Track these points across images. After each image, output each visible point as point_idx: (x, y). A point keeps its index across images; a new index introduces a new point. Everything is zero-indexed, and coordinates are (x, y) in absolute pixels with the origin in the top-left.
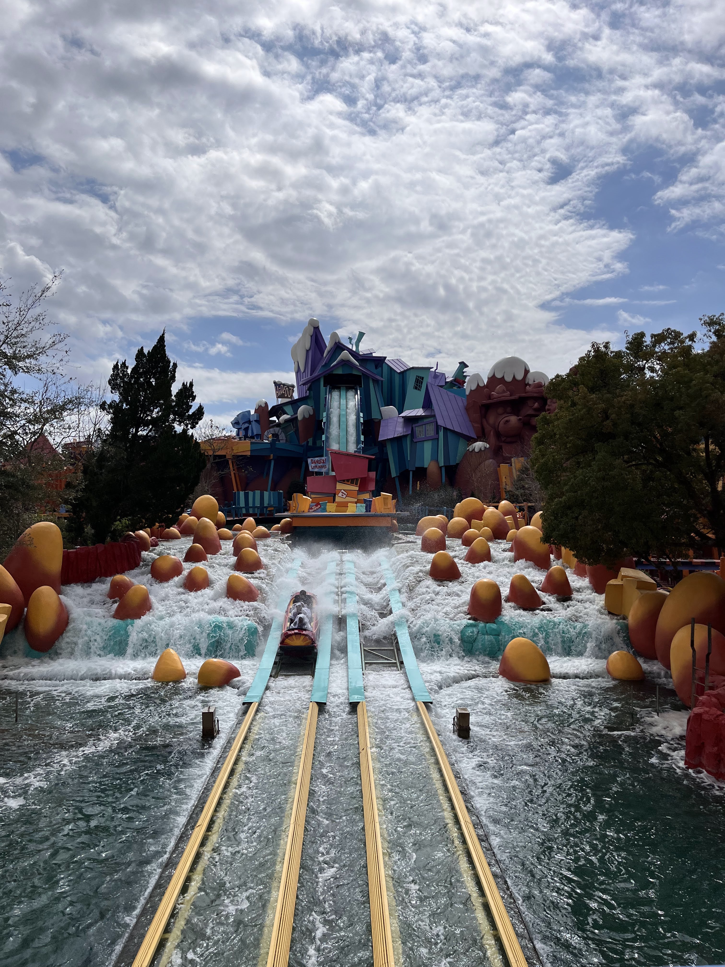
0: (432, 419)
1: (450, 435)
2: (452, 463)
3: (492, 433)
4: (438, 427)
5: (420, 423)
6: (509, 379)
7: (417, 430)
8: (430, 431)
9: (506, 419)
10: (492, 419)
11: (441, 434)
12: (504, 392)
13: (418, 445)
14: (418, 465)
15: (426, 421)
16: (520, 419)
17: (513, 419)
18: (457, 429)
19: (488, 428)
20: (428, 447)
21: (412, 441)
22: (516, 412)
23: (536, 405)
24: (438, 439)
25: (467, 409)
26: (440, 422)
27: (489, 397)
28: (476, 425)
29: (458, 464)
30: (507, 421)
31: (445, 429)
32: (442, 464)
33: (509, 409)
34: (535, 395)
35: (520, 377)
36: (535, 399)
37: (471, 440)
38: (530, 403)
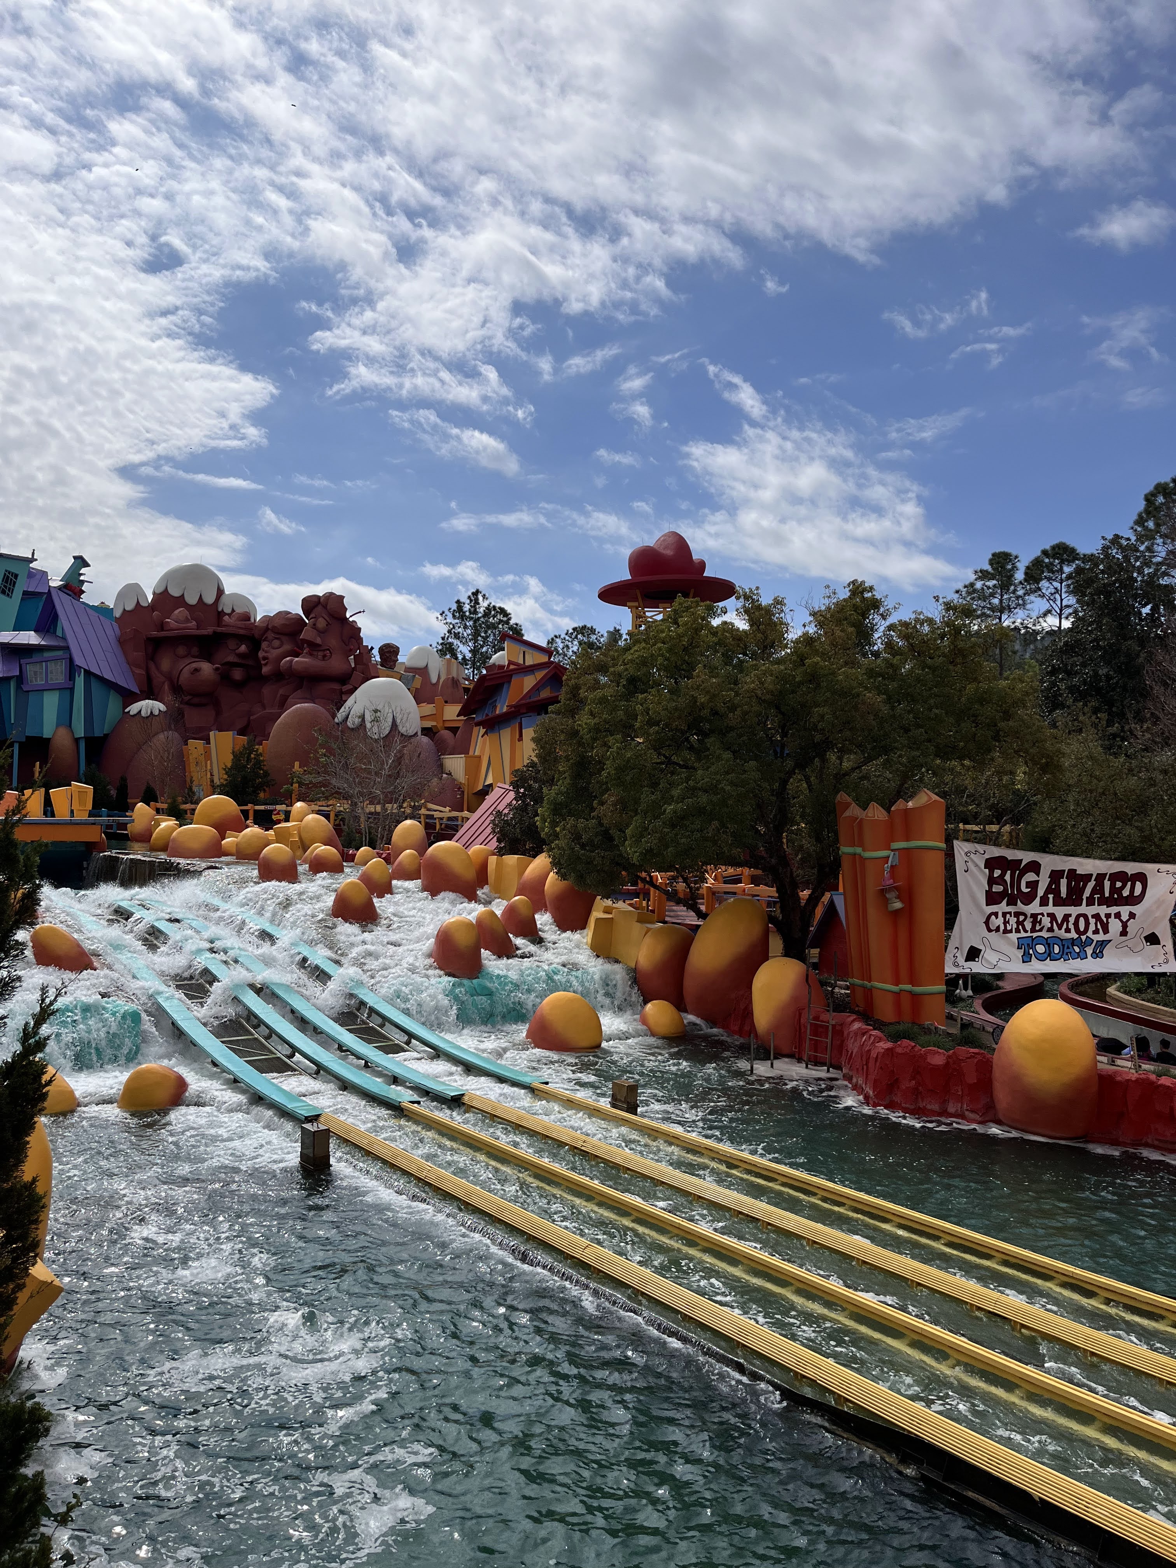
0: (60, 653)
1: (95, 685)
2: (98, 733)
3: (166, 687)
4: (72, 669)
5: (36, 657)
6: (192, 600)
7: (30, 670)
8: (58, 673)
9: (194, 665)
10: (166, 664)
11: (80, 681)
12: (187, 620)
13: (32, 697)
14: (30, 732)
15: (47, 655)
16: (217, 669)
17: (206, 667)
18: (108, 676)
19: (158, 678)
20: (51, 702)
21: (19, 687)
22: (208, 657)
23: (243, 648)
24: (72, 690)
25: (122, 642)
26: (79, 661)
27: (162, 626)
28: (138, 671)
29: (106, 736)
30: (197, 670)
31: (88, 673)
32: (80, 732)
33: (195, 651)
34: (242, 632)
35: (210, 599)
36: (241, 638)
37: (130, 697)
38: (232, 644)
